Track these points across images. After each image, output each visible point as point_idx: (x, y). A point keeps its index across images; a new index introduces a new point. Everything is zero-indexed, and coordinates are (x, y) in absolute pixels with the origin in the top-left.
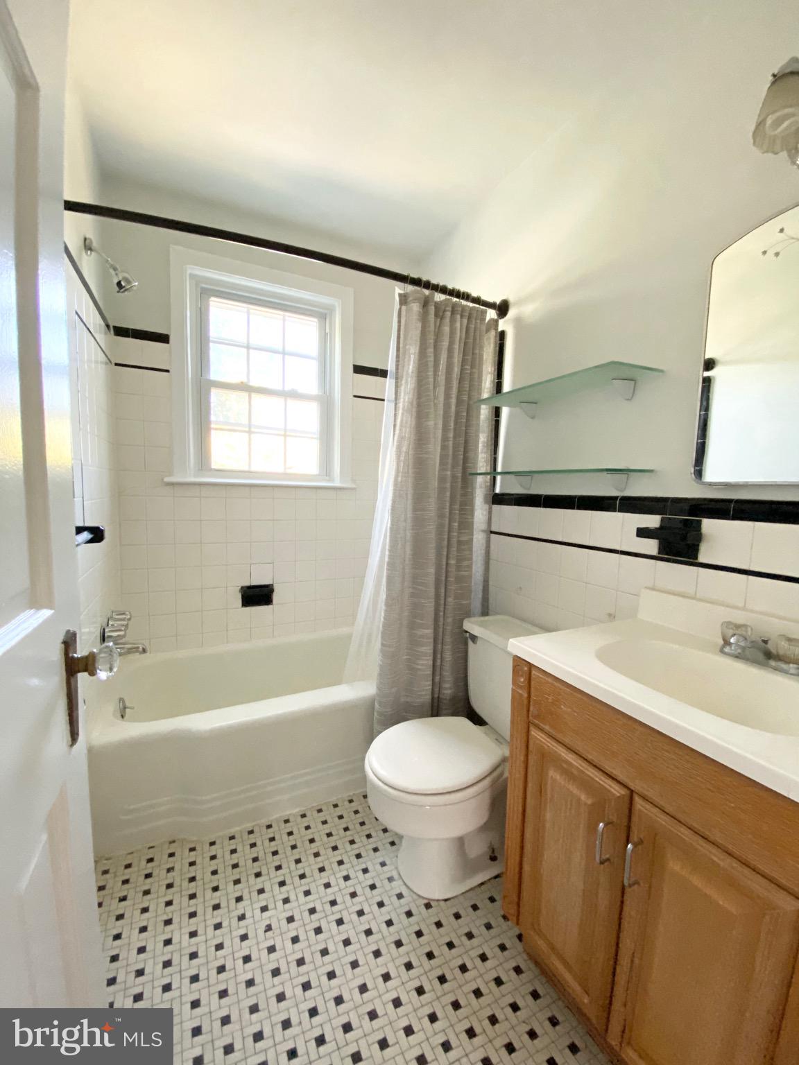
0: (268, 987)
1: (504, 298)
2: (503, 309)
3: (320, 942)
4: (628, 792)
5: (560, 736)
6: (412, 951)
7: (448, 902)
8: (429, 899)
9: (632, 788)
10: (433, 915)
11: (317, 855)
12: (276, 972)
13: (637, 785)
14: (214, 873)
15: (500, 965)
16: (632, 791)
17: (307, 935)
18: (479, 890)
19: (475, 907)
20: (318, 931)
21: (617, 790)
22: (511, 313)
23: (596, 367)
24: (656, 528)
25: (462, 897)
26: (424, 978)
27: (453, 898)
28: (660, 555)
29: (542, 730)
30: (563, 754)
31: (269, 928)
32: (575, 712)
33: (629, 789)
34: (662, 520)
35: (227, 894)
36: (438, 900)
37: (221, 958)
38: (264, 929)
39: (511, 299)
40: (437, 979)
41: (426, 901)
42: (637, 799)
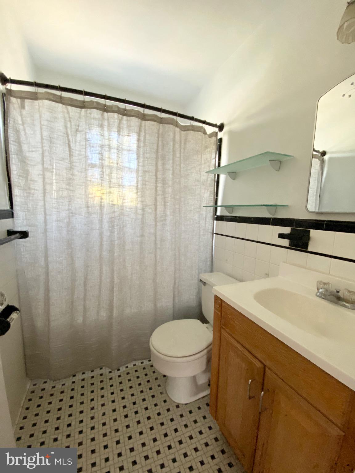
0: (101, 441)
1: (222, 122)
2: (221, 127)
3: (126, 422)
4: (263, 366)
5: (233, 335)
6: (168, 428)
7: (187, 405)
8: (178, 403)
9: (265, 364)
10: (179, 411)
11: (130, 380)
12: (105, 435)
13: (267, 363)
14: (83, 387)
15: (208, 436)
16: (265, 366)
17: (120, 418)
18: (202, 400)
19: (199, 408)
20: (126, 416)
21: (258, 365)
22: (225, 129)
23: (261, 154)
24: (288, 234)
25: (194, 403)
26: (172, 441)
27: (190, 403)
28: (291, 247)
29: (226, 331)
30: (235, 344)
31: (104, 414)
32: (241, 324)
33: (264, 364)
34: (292, 230)
35: (87, 397)
36: (182, 404)
37: (81, 427)
38: (101, 414)
39: (225, 123)
40: (178, 442)
41: (177, 404)
42: (267, 369)
